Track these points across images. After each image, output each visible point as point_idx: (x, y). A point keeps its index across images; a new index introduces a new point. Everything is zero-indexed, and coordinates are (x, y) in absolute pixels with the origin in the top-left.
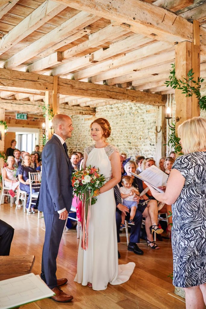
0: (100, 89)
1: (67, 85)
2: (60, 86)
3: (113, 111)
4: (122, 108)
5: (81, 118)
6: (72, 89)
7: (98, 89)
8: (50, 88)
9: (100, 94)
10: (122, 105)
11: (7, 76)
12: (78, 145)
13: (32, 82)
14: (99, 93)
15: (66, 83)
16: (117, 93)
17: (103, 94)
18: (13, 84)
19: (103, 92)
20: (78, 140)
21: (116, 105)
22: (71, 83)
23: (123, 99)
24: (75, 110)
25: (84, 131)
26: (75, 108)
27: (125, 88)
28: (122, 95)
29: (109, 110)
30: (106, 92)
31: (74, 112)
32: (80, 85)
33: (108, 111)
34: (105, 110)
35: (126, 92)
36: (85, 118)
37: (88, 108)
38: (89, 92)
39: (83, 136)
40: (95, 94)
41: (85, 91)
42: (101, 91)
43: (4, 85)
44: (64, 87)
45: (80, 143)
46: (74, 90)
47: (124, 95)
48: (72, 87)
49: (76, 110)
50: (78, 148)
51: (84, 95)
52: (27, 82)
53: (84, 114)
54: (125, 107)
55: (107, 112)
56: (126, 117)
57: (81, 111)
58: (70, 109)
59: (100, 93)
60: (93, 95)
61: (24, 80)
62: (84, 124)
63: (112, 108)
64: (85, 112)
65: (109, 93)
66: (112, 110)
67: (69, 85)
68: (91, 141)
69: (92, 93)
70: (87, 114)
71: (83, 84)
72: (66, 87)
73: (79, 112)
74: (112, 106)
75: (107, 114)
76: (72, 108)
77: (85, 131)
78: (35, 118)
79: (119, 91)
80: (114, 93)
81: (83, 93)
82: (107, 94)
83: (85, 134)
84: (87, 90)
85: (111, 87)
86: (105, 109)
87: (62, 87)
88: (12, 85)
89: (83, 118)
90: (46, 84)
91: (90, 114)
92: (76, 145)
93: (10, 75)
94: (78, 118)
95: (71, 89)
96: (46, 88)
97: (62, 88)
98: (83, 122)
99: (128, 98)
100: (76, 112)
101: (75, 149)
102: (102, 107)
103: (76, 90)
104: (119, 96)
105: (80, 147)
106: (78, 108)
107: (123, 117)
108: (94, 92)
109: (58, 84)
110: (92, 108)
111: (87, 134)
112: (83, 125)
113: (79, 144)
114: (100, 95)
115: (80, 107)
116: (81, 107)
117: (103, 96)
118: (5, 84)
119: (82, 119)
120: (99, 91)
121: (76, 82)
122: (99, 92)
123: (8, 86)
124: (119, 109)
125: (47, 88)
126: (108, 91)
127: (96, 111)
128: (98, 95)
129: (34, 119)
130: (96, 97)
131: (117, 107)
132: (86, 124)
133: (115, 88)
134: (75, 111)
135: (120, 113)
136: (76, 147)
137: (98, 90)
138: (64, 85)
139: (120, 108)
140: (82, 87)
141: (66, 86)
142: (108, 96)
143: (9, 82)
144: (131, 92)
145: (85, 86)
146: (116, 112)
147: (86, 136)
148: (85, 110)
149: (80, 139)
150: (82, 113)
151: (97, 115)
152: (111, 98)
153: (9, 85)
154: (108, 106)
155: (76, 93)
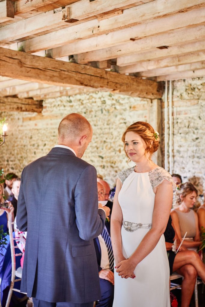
0: (65, 70)
1: (12, 60)
2: (0, 62)
3: (72, 106)
4: (88, 101)
5: (16, 117)
6: (21, 67)
7: (61, 68)
9: (65, 78)
10: (88, 97)
12: (12, 161)
14: (64, 76)
15: (10, 56)
16: (93, 77)
17: (70, 77)
19: (70, 74)
20: (11, 153)
21: (78, 97)
22: (19, 57)
23: (101, 87)
24: (9, 103)
25: (22, 138)
27: (104, 69)
28: (100, 81)
29: (65, 104)
30: (74, 75)
31: (8, 107)
32: (34, 61)
33: (65, 106)
34: (59, 105)
35: (105, 76)
36: (24, 117)
37: (30, 101)
38: (47, 73)
39: (19, 147)
40: (57, 77)
41: (42, 72)
42: (66, 73)
44: (8, 63)
45: (15, 158)
46: (23, 69)
47: (102, 79)
48: (21, 63)
49: (12, 104)
50: (11, 166)
51: (40, 78)
53: (24, 111)
54: (93, 100)
55: (62, 108)
56: (95, 116)
57: (20, 105)
60: (55, 79)
62: (22, 126)
63: (70, 101)
64: (25, 108)
65: (80, 75)
66: (71, 104)
67: (16, 61)
68: (33, 155)
69: (53, 75)
70: (29, 111)
71: (38, 60)
72: (10, 64)
73: (15, 106)
74: (71, 98)
75: (62, 112)
76: (5, 100)
77: (24, 138)
79: (95, 74)
80: (87, 76)
81: (38, 75)
82: (76, 78)
83: (24, 143)
84: (45, 70)
85: (83, 66)
86: (59, 103)
87: (4, 63)
89: (21, 117)
91: (33, 111)
92: (8, 161)
94: (12, 117)
95: (18, 67)
97: (3, 65)
98: (20, 123)
100: (12, 107)
101: (6, 167)
102: (54, 100)
103: (26, 70)
104: (95, 82)
105: (14, 165)
106: (15, 100)
107: (90, 116)
108: (56, 74)
110: (37, 101)
111: (27, 142)
112: (20, 128)
113: (12, 159)
114: (65, 80)
115: (17, 99)
116: (19, 99)
117: (69, 81)
119: (19, 119)
120: (63, 72)
121: (27, 56)
122: (64, 74)
124: (82, 104)
126: (77, 72)
127: (42, 106)
128: (62, 79)
130: (59, 82)
131: (80, 100)
132: (25, 126)
133: (89, 69)
134: (10, 106)
135: (84, 110)
136: (8, 164)
137: (61, 70)
138: (8, 60)
139: (84, 102)
140: (36, 65)
141: (10, 62)
142: (77, 80)
144: (112, 76)
145: (41, 62)
146: (77, 107)
147: (25, 146)
149: (14, 150)
150: (21, 108)
151: (45, 112)
152: (82, 84)
154: (65, 98)
155: (27, 74)
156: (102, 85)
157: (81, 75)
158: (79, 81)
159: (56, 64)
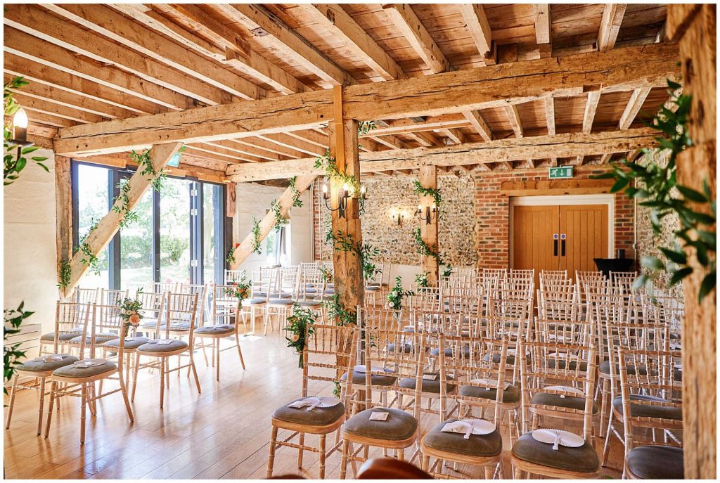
0: (458, 84)
1: (365, 97)
2: (349, 105)
6: (380, 102)
7: (450, 85)
8: (328, 114)
9: (458, 97)
11: (250, 112)
13: (292, 112)
14: (456, 95)
15: (363, 94)
16: (521, 79)
17: (469, 93)
18: (261, 125)
19: (468, 88)
22: (376, 91)
23: (546, 90)
26: (602, 137)
28: (542, 80)
30: (478, 87)
35: (556, 68)
38: (423, 99)
40: (444, 99)
41: (413, 99)
42: (461, 88)
43: (248, 130)
44: (359, 103)
46: (383, 104)
47: (548, 78)
48: (379, 98)
51: (411, 108)
52: (285, 114)
57: (624, 141)
58: (588, 141)
59: (460, 94)
60: (437, 103)
61: (278, 112)
64: (636, 143)
65: (491, 84)
67: (372, 96)
69: (435, 100)
72: (362, 104)
73: (615, 143)
76: (595, 137)
78: (594, 172)
79: (528, 71)
80: (507, 81)
81: (408, 106)
82: (483, 91)
84: (419, 95)
87: (354, 104)
88: (260, 127)
90: (319, 109)
93: (256, 109)
95: (375, 104)
96: (319, 116)
97: (354, 108)
99: (563, 82)
100: (607, 145)
104: (530, 85)
106: (615, 134)
108: (438, 96)
109: (344, 102)
114: (459, 99)
117: (468, 99)
118: (249, 128)
120: (454, 89)
121: (387, 86)
122: (456, 91)
123: (254, 130)
125: (322, 116)
128: (454, 100)
129: (592, 174)
133: (512, 67)
134: (604, 145)
137: (450, 87)
138: (359, 99)
140: (404, 92)
141: (363, 100)
142: (484, 94)
143: (254, 123)
144: (576, 62)
145: (412, 87)
148: (637, 135)
150: (628, 144)
152: (497, 97)
153: (256, 128)
155: (389, 110)
156: (547, 88)
157: (493, 82)
158: (489, 94)
159: (439, 80)
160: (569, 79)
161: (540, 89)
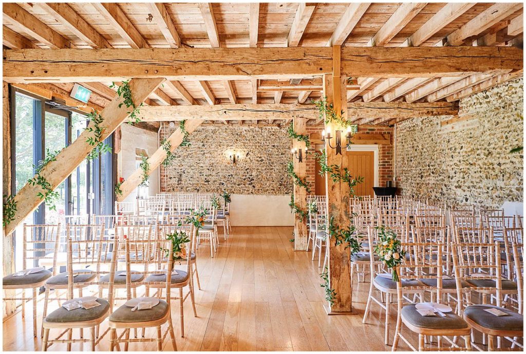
0: (432, 57)
1: (359, 58)
2: (346, 62)
3: (489, 102)
4: (506, 93)
5: (435, 123)
6: (371, 63)
7: (426, 56)
8: (327, 67)
9: (432, 66)
10: (507, 88)
11: (251, 58)
12: (432, 166)
13: (294, 63)
14: (430, 64)
15: (357, 54)
16: (474, 59)
17: (440, 65)
18: (262, 71)
19: (439, 60)
20: (431, 158)
21: (496, 90)
22: (369, 54)
23: (490, 69)
24: (417, 109)
25: (440, 143)
26: (418, 106)
27: (492, 45)
28: (489, 61)
29: (481, 101)
30: (446, 60)
31: (417, 112)
32: (388, 53)
33: (481, 104)
34: (474, 103)
35: (497, 54)
36: (442, 121)
37: (442, 104)
38: (406, 65)
39: (438, 151)
40: (421, 66)
41: (398, 64)
42: (434, 60)
43: (248, 74)
44: (354, 62)
45: (435, 162)
46: (374, 65)
47: (492, 60)
48: (371, 60)
49: (421, 109)
50: (432, 171)
51: (397, 71)
52: (286, 63)
53: (436, 115)
54: (513, 90)
55: (479, 106)
56: (516, 109)
57: (430, 109)
58: (409, 108)
59: (432, 64)
60: (416, 69)
61: (280, 61)
62: (440, 130)
63: (487, 97)
64: (437, 111)
65: (455, 60)
66: (488, 100)
67: (365, 58)
68: (451, 159)
69: (415, 66)
70: (442, 114)
71: (393, 52)
72: (357, 63)
73: (425, 111)
74: (488, 93)
75: (478, 110)
76: (414, 106)
77: (442, 142)
79: (479, 54)
80: (465, 59)
81: (394, 69)
82: (450, 64)
83: (443, 148)
84: (403, 61)
85: (459, 47)
86: (475, 101)
87: (350, 62)
88: (260, 72)
89: (439, 122)
90: (319, 63)
91: (449, 114)
92: (429, 166)
93: (257, 56)
94: (431, 123)
95: (368, 65)
96: (319, 69)
97: (350, 65)
98: (439, 127)
99: (501, 65)
100: (421, 112)
101: (427, 172)
102: (470, 98)
103: (378, 65)
105: (435, 169)
106: (425, 105)
107: (510, 110)
108: (417, 64)
109: (342, 59)
110: (452, 102)
111: (445, 146)
112: (439, 133)
113: (432, 164)
114: (432, 68)
115: (427, 103)
116: (430, 103)
118: (249, 72)
119: (437, 124)
121: (378, 51)
122: (430, 61)
123: (254, 74)
124: (500, 97)
125: (321, 69)
126: (449, 57)
127: (459, 107)
128: (429, 68)
129: (368, 131)
130: (423, 72)
131: (498, 93)
132: (443, 130)
134: (419, 111)
135: (503, 104)
136: (430, 169)
137: (426, 58)
138: (354, 58)
139: (502, 95)
140: (390, 57)
141: (357, 60)
142: (450, 66)
143: (255, 68)
144: (510, 52)
145: (397, 54)
146: (494, 102)
147: (443, 150)
148: (437, 106)
149: (434, 156)
150: (432, 112)
151: (461, 113)
152: (458, 69)
153: (256, 72)
154: (480, 95)
155: (379, 70)
156: (491, 67)
157: (456, 58)
158: (453, 67)
159: (418, 52)
160: (505, 63)
161: (487, 67)
